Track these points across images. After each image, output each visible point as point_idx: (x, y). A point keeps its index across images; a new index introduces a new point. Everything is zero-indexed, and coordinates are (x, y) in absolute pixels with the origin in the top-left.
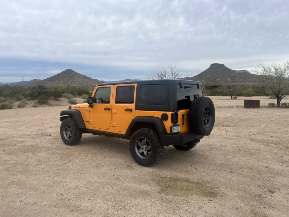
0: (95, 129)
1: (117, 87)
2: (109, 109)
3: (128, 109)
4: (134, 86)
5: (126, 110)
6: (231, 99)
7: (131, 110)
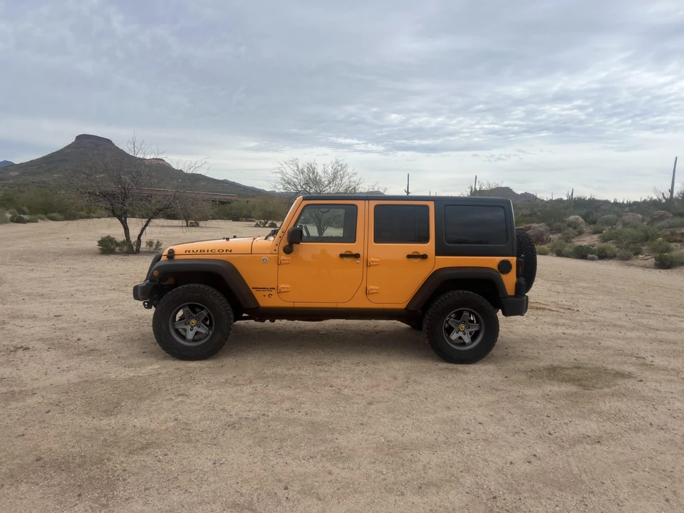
0: (297, 305)
1: (377, 207)
2: (357, 256)
3: (415, 254)
4: (427, 207)
5: (409, 257)
6: (187, 226)
7: (424, 257)
